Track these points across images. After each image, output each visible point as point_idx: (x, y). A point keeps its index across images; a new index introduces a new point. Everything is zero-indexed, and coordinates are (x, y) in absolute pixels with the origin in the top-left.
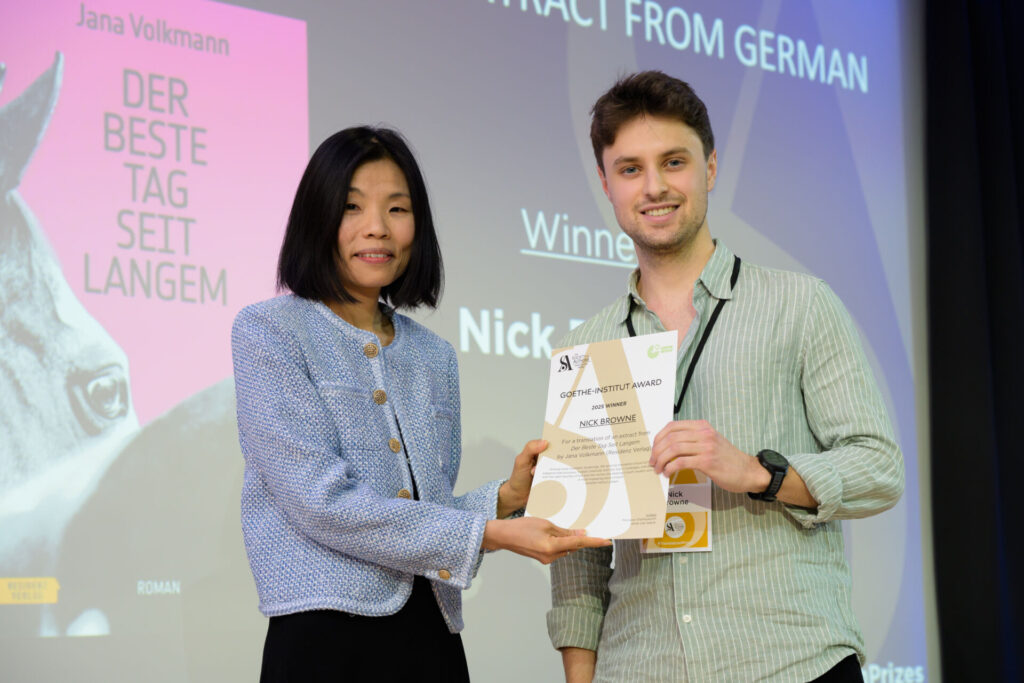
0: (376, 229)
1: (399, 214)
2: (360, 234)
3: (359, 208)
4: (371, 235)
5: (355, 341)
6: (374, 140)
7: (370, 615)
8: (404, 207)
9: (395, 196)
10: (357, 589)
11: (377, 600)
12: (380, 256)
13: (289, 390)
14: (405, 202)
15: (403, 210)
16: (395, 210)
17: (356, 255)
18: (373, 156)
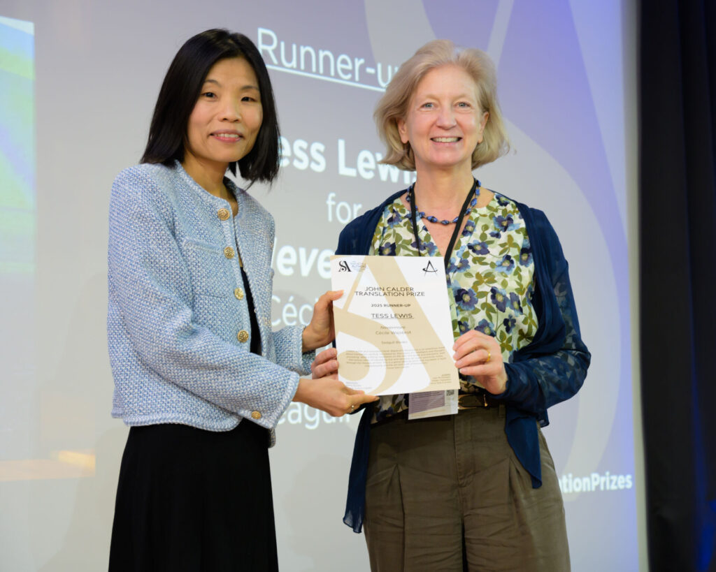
0: (229, 114)
1: (249, 103)
2: (216, 118)
3: (216, 96)
4: (225, 119)
5: (211, 206)
6: (230, 41)
7: (212, 430)
8: (254, 97)
9: (246, 88)
10: (204, 409)
11: (218, 419)
12: (233, 136)
13: (155, 242)
14: (254, 93)
15: (253, 100)
16: (245, 99)
17: (212, 134)
18: (229, 54)
